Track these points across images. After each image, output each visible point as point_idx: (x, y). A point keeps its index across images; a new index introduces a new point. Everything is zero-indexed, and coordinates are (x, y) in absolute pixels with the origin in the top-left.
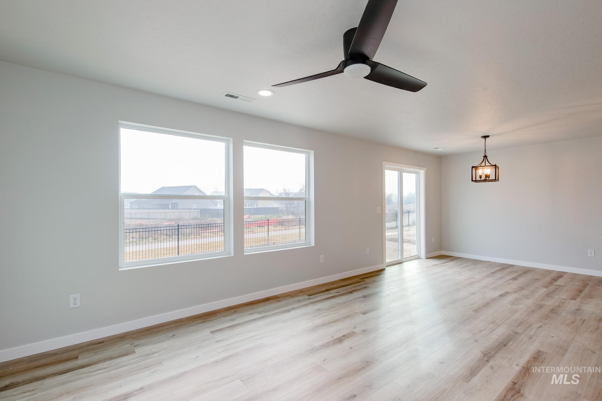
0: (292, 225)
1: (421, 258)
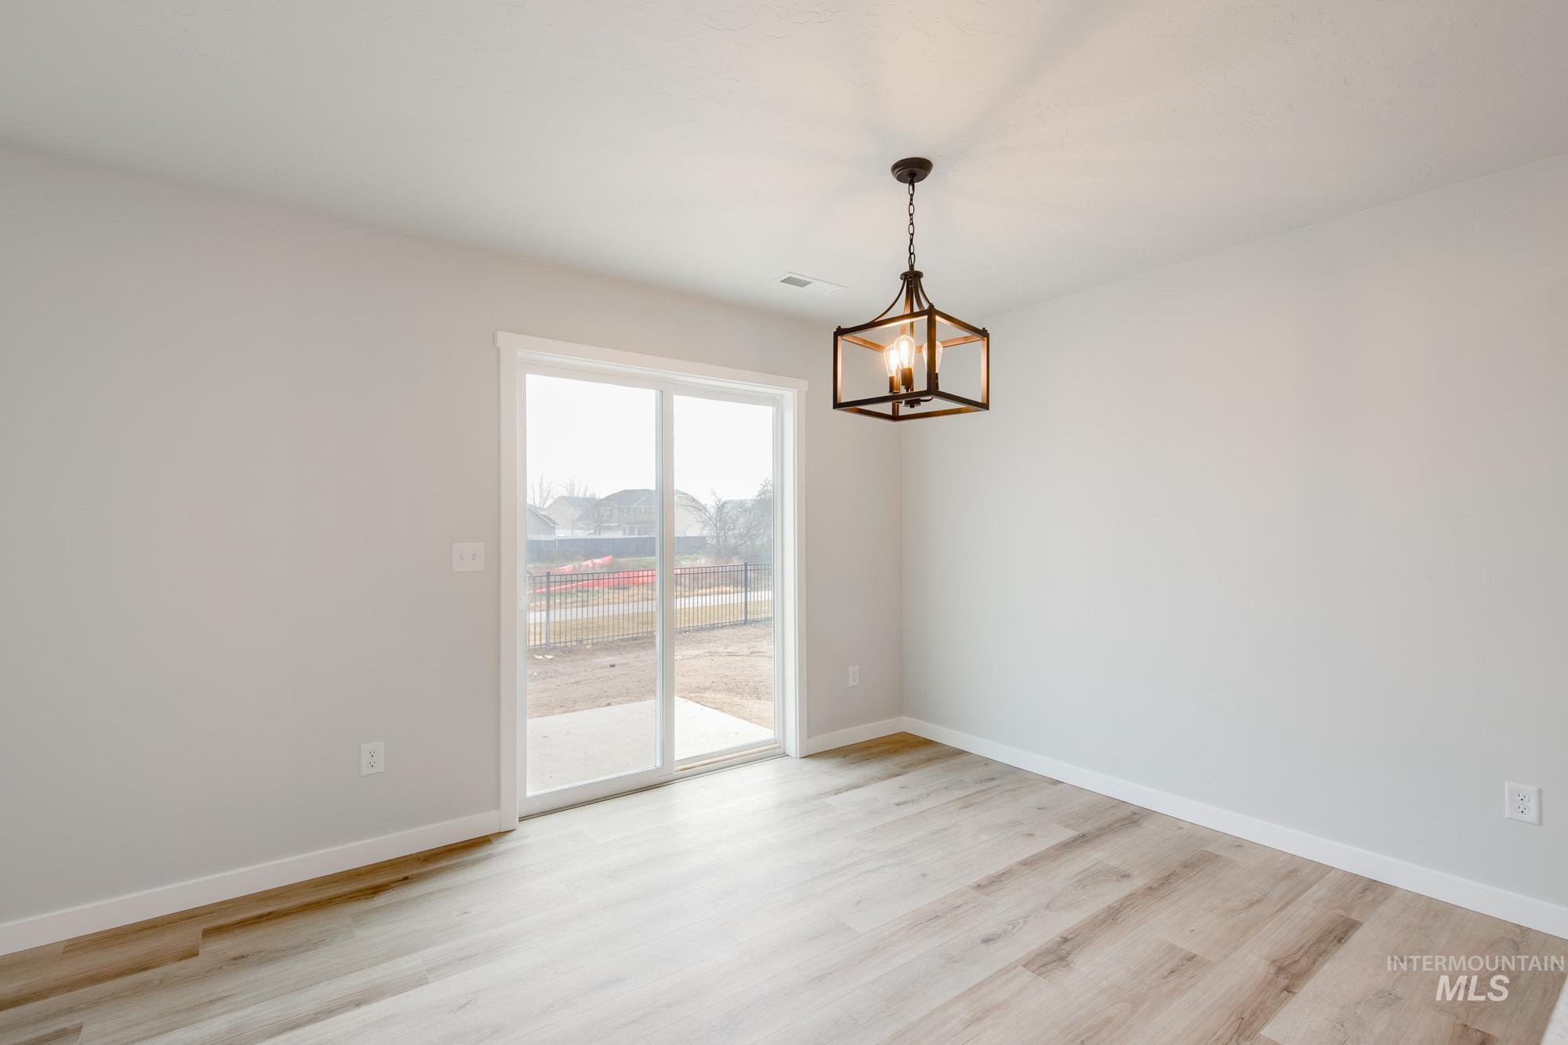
0: (704, 584)
1: (785, 755)
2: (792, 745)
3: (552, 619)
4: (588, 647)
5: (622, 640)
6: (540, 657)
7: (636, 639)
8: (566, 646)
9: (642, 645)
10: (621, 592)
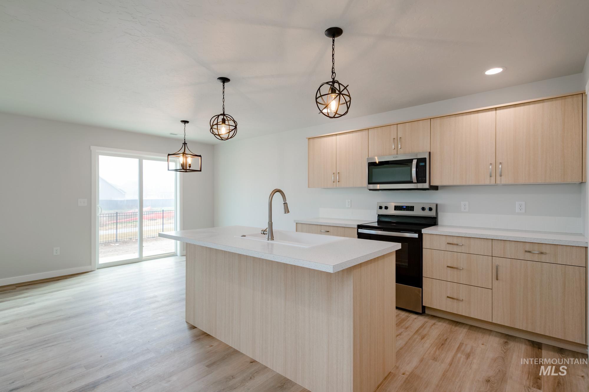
1: (177, 256)
2: (179, 253)
3: (118, 232)
4: (133, 241)
5: (148, 238)
6: (113, 245)
7: (154, 237)
8: (124, 241)
9: (156, 240)
10: (154, 221)
